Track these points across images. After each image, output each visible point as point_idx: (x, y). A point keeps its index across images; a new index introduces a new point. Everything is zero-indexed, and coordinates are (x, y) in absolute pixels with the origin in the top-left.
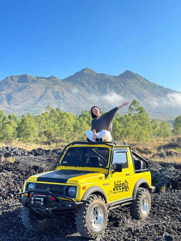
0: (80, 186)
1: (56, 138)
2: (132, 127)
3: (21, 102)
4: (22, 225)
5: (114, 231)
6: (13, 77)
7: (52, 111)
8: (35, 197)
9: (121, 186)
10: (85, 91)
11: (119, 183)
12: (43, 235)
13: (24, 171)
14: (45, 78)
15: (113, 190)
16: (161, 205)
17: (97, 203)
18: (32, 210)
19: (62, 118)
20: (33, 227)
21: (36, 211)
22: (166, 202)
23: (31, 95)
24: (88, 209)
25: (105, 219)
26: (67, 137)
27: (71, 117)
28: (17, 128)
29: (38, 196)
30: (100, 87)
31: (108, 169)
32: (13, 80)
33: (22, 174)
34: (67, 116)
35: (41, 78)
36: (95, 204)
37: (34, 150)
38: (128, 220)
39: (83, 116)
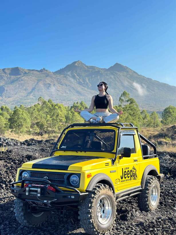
0: (84, 173)
1: (49, 129)
2: (122, 118)
3: (13, 94)
4: (15, 220)
5: (122, 226)
6: (5, 70)
7: (44, 103)
8: (30, 187)
9: (129, 174)
10: (76, 84)
11: (127, 170)
12: (39, 232)
13: (17, 159)
14: (37, 71)
15: (120, 178)
16: (167, 194)
17: (104, 194)
18: (27, 203)
19: (55, 109)
20: (28, 222)
21: (32, 204)
22: (171, 191)
23: (24, 88)
24: (94, 201)
25: (113, 212)
26: (59, 128)
27: (62, 108)
28: (9, 119)
29: (33, 186)
30: (90, 79)
31: (116, 153)
32: (5, 73)
33: (15, 163)
34: (59, 108)
35: (33, 70)
36: (102, 194)
37: (26, 141)
38: (137, 213)
39: (75, 107)
